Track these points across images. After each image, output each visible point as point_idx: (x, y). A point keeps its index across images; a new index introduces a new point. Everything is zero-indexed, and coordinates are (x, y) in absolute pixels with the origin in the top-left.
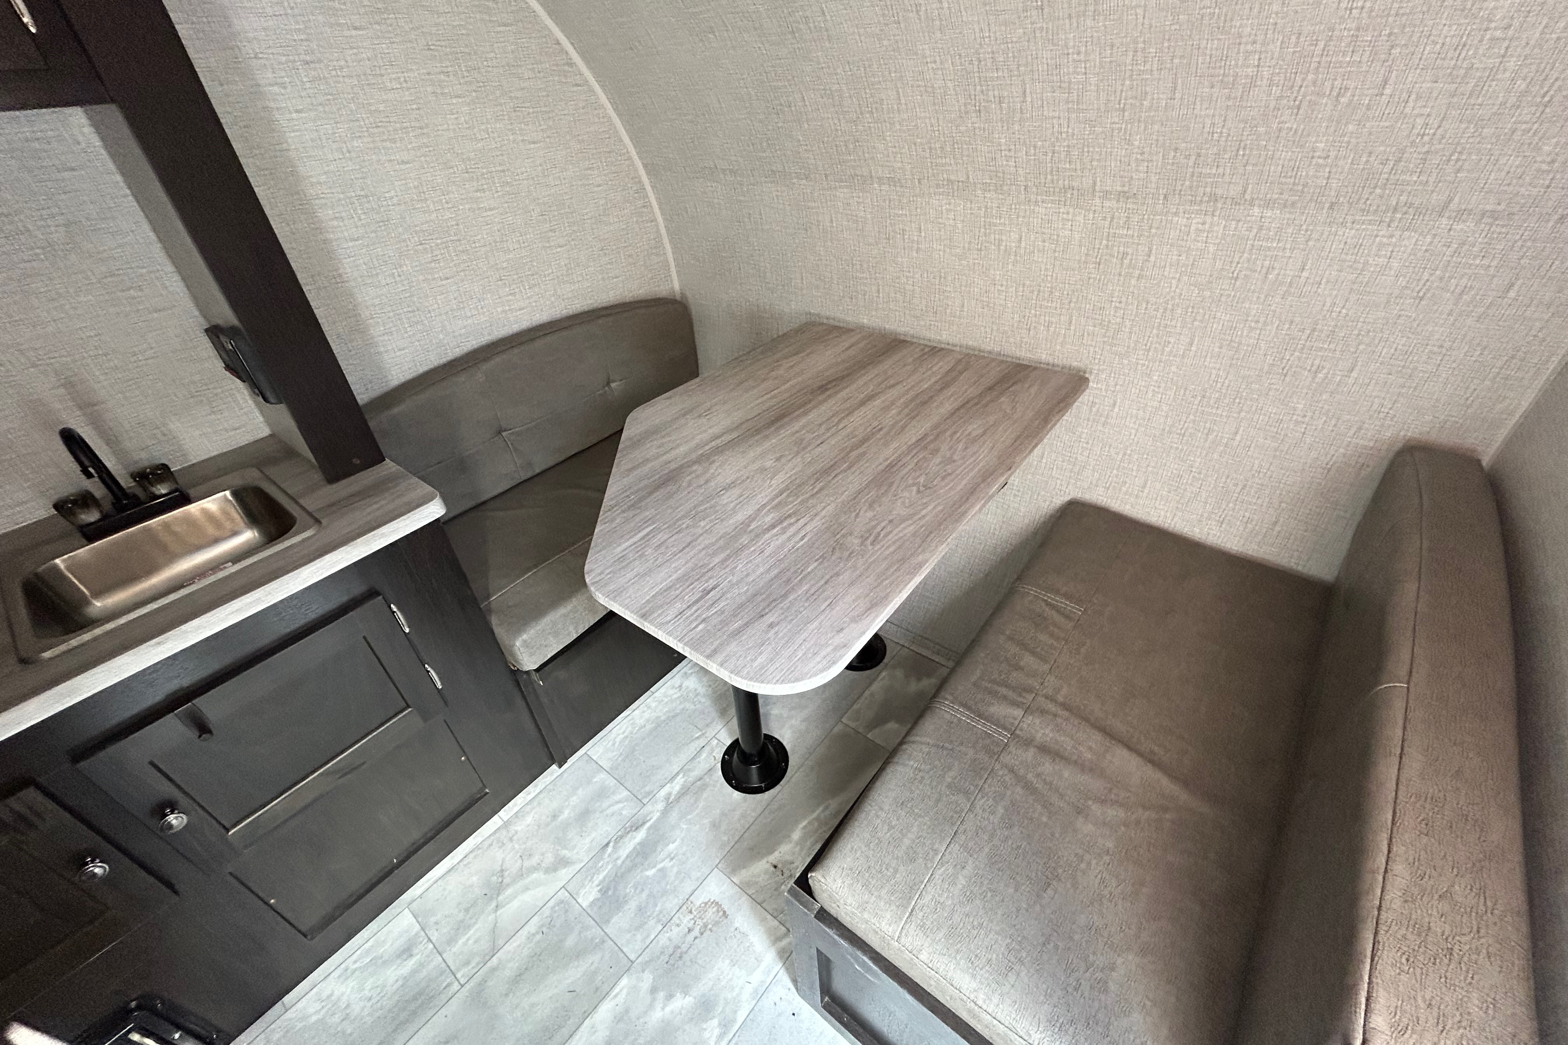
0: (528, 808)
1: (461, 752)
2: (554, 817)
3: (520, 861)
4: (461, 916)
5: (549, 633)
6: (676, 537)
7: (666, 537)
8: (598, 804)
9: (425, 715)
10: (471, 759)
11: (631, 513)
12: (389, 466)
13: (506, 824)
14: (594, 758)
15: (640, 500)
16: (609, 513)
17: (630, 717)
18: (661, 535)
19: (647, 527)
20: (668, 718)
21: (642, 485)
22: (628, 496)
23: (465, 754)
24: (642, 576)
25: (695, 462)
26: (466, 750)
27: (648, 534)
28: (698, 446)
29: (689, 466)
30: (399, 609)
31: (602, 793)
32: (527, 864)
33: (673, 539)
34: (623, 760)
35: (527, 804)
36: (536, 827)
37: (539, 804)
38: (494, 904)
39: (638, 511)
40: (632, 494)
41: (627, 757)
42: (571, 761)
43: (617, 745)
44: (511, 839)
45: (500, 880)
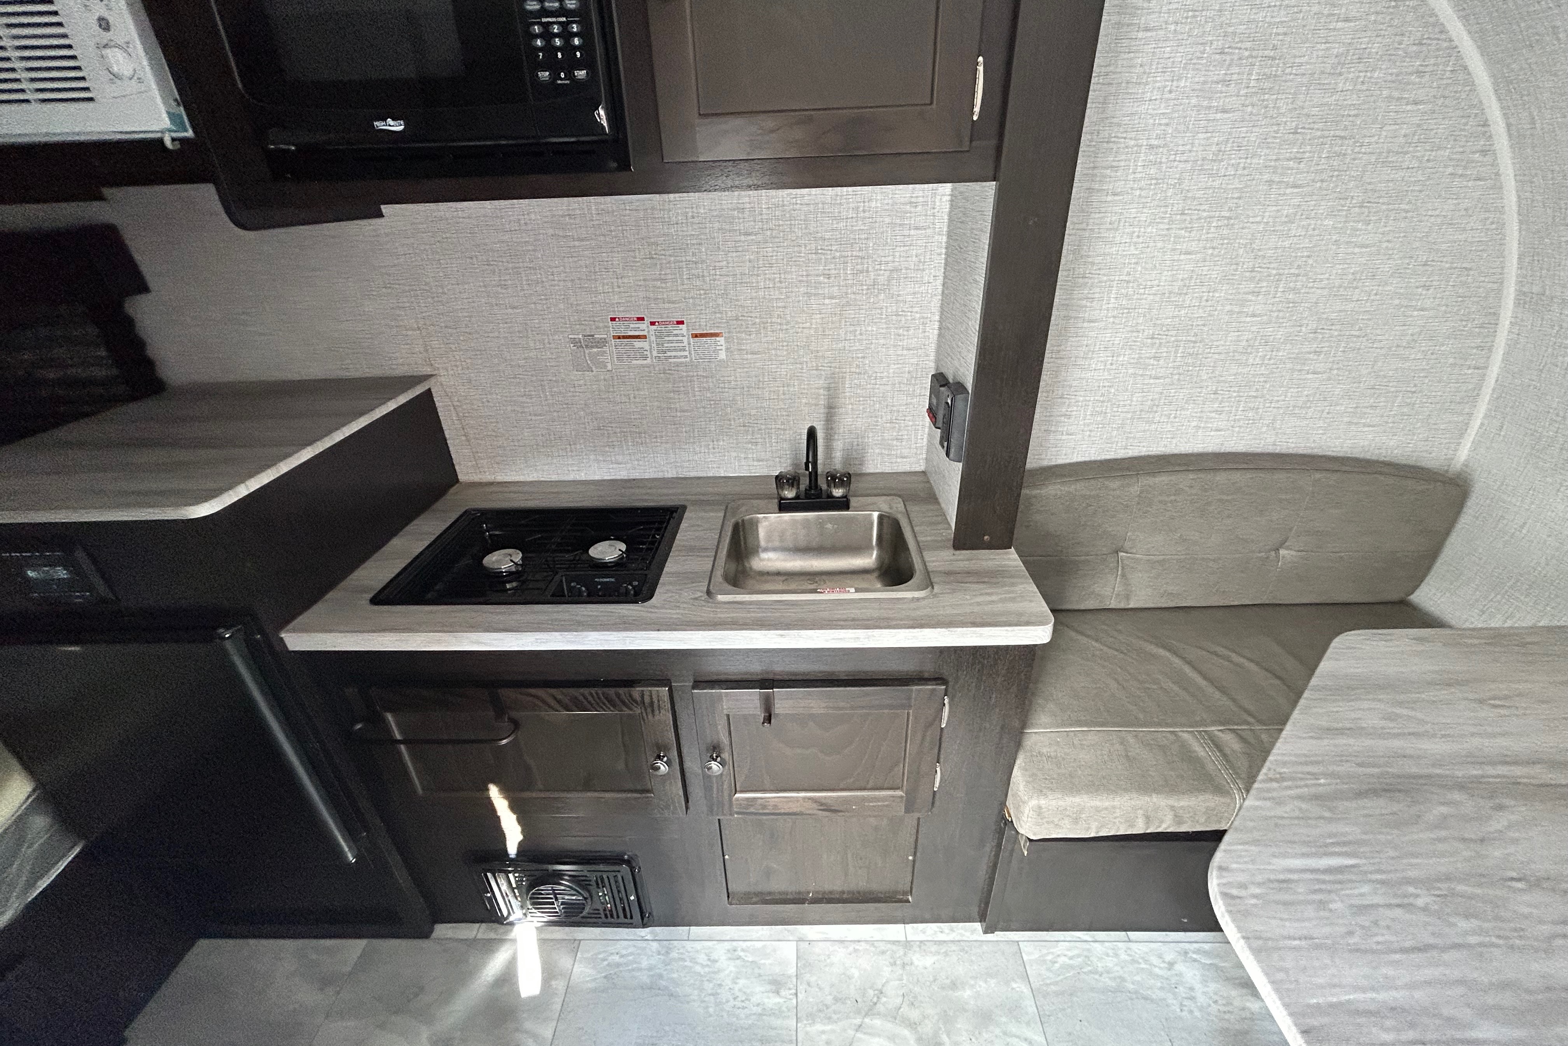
0: (934, 948)
1: (913, 850)
2: (953, 986)
3: (901, 999)
4: (829, 1000)
5: (1068, 816)
6: (1398, 912)
7: (1377, 900)
8: (1004, 1019)
9: (910, 807)
10: (917, 865)
11: (1315, 810)
12: (1011, 558)
13: (907, 944)
14: (1025, 958)
15: (1338, 796)
16: (1275, 785)
17: (1086, 946)
18: (1365, 889)
19: (1339, 854)
20: (1136, 992)
21: (1341, 769)
22: (1315, 776)
23: (915, 855)
24: (1318, 947)
25: (1461, 787)
26: (918, 854)
27: (1340, 870)
28: (1473, 759)
29: (1444, 787)
30: (949, 703)
31: (1014, 1010)
32: (905, 1009)
33: (1389, 913)
34: (1057, 994)
35: (935, 942)
36: (931, 979)
37: (946, 954)
38: (858, 1021)
39: (1327, 814)
40: (1325, 775)
41: (1062, 993)
42: (999, 935)
43: (1057, 965)
44: (904, 965)
45: (875, 1000)
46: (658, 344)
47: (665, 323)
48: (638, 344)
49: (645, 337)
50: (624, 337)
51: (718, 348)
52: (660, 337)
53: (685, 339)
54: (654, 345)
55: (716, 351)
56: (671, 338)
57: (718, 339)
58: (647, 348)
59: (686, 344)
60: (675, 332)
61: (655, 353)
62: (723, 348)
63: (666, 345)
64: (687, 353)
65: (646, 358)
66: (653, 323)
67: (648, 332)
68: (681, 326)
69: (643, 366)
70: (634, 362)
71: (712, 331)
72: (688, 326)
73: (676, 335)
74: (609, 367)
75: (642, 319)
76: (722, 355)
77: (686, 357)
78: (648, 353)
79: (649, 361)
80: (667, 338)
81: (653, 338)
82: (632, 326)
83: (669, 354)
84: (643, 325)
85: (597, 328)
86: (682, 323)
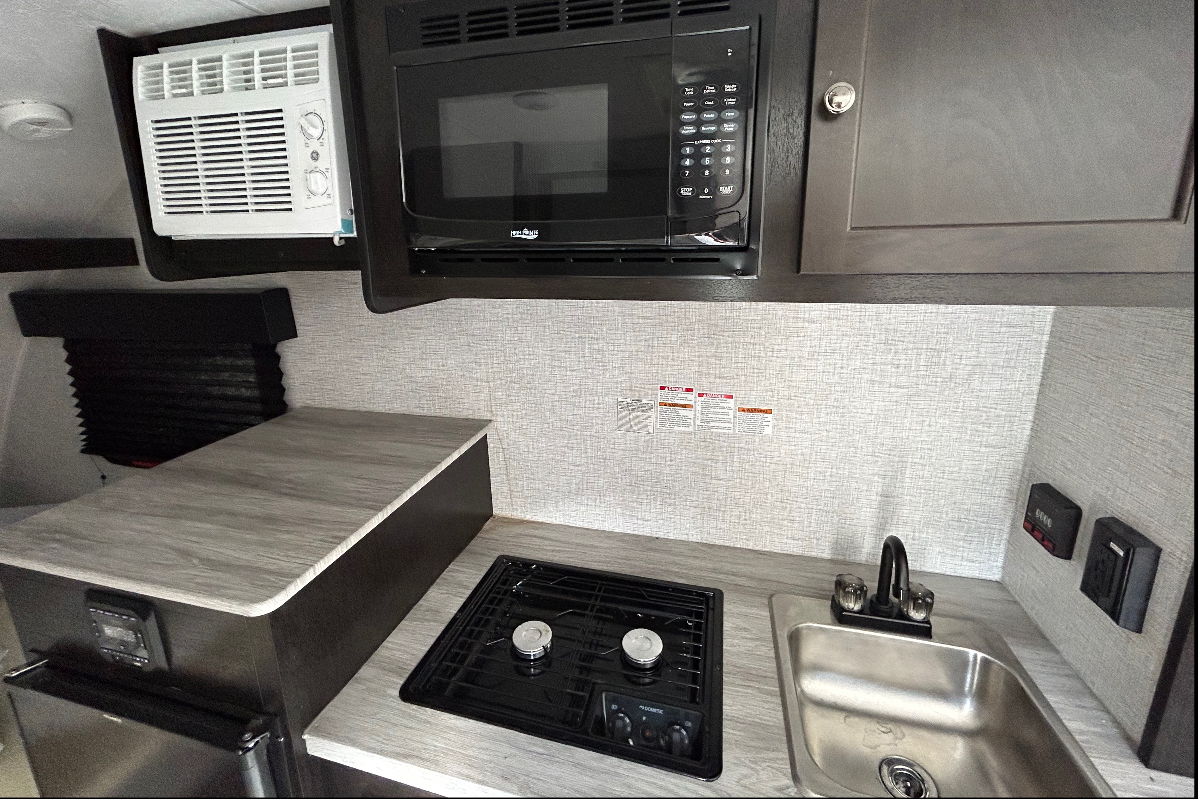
46: (702, 414)
47: (713, 396)
48: (682, 412)
49: (691, 406)
50: (670, 405)
51: (764, 423)
52: (705, 408)
53: (731, 413)
54: (699, 415)
55: (762, 427)
56: (718, 410)
57: (766, 415)
58: (692, 417)
59: (731, 416)
60: (722, 405)
61: (698, 422)
62: (771, 424)
63: (710, 416)
64: (731, 425)
65: (688, 426)
66: (700, 395)
67: (695, 402)
68: (729, 400)
69: (684, 433)
70: (676, 428)
71: (761, 408)
72: (736, 400)
73: (723, 408)
74: (651, 431)
75: (691, 390)
76: (768, 431)
77: (730, 429)
78: (691, 421)
79: (691, 428)
80: (712, 410)
81: (699, 408)
82: (679, 395)
83: (712, 424)
84: (689, 396)
85: (647, 394)
86: (731, 397)
